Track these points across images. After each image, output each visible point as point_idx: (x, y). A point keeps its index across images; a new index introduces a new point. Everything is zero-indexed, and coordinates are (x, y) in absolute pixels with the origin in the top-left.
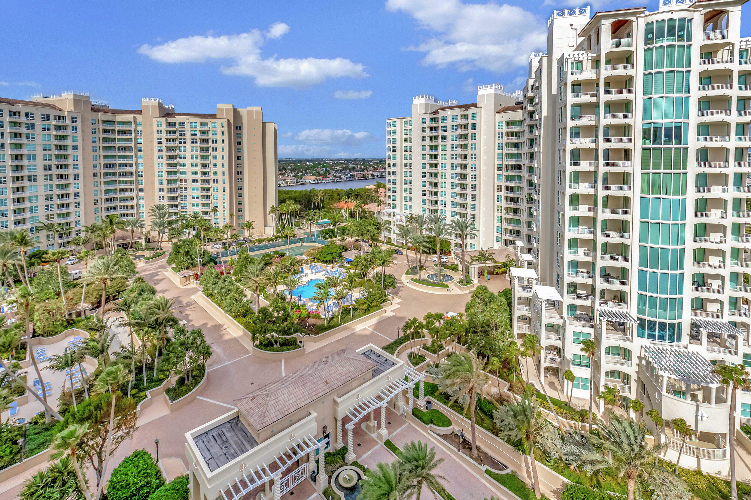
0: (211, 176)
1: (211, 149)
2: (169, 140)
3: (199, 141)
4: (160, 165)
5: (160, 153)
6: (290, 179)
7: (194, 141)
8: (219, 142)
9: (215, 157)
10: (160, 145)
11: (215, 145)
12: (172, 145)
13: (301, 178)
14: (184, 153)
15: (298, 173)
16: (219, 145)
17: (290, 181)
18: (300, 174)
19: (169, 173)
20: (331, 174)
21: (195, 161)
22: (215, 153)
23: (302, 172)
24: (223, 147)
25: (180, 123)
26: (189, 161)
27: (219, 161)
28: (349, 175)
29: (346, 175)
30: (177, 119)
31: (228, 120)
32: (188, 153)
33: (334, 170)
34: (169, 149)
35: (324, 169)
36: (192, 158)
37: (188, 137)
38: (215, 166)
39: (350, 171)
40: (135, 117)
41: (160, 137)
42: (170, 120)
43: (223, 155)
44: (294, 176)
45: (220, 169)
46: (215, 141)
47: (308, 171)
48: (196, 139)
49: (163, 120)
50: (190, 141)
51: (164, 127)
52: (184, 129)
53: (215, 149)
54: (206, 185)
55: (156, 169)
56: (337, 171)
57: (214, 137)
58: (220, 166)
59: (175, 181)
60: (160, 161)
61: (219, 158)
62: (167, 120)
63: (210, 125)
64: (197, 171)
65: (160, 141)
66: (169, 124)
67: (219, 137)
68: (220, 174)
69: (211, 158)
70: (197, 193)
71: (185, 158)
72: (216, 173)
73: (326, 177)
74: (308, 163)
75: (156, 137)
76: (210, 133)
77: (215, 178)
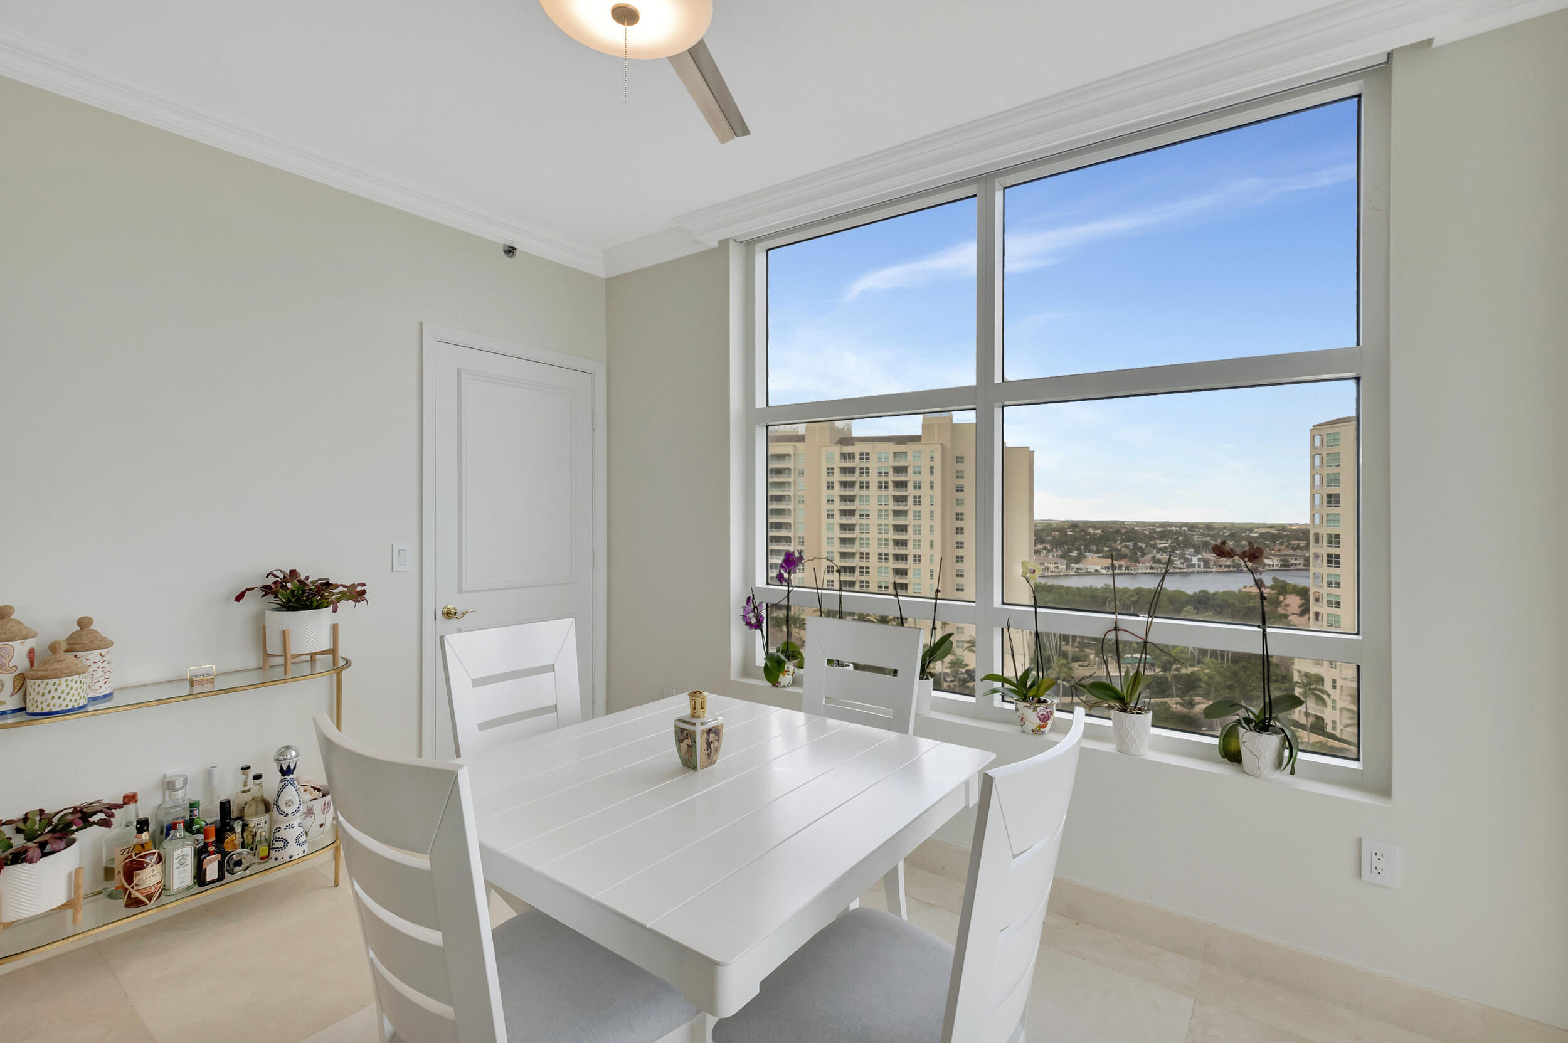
0: (910, 550)
1: (910, 500)
2: (844, 484)
3: (891, 485)
4: (830, 527)
5: (830, 507)
6: (1054, 563)
7: (883, 486)
8: (925, 486)
9: (918, 515)
10: (830, 492)
11: (917, 493)
12: (848, 492)
13: (1077, 562)
14: (866, 507)
15: (1070, 551)
16: (925, 492)
17: (1052, 567)
18: (1074, 554)
19: (843, 541)
20: (1148, 557)
21: (883, 522)
22: (917, 508)
23: (1078, 549)
24: (932, 497)
25: (861, 454)
26: (874, 520)
27: (925, 522)
28: (1195, 560)
29: (1186, 560)
30: (856, 449)
31: (942, 445)
32: (873, 507)
33: (1154, 547)
34: (844, 499)
35: (1130, 544)
36: (880, 516)
37: (874, 478)
38: (918, 532)
39: (1197, 552)
40: (794, 446)
41: (830, 479)
42: (848, 449)
43: (932, 512)
44: (1061, 557)
45: (925, 537)
46: (918, 486)
47: (1094, 548)
48: (886, 483)
49: (837, 450)
50: (877, 485)
51: (838, 463)
52: (867, 465)
53: (918, 500)
54: (901, 565)
55: (825, 534)
56: (1160, 550)
57: (917, 478)
58: (925, 531)
59: (852, 555)
60: (831, 520)
61: (925, 515)
62: (841, 449)
63: (910, 456)
64: (886, 540)
65: (830, 486)
66: (844, 456)
67: (925, 478)
68: (925, 545)
69: (910, 515)
70: (886, 579)
71: (868, 515)
72: (918, 544)
73: (1137, 561)
74: (1091, 530)
75: (825, 478)
76: (910, 471)
77: (917, 552)
